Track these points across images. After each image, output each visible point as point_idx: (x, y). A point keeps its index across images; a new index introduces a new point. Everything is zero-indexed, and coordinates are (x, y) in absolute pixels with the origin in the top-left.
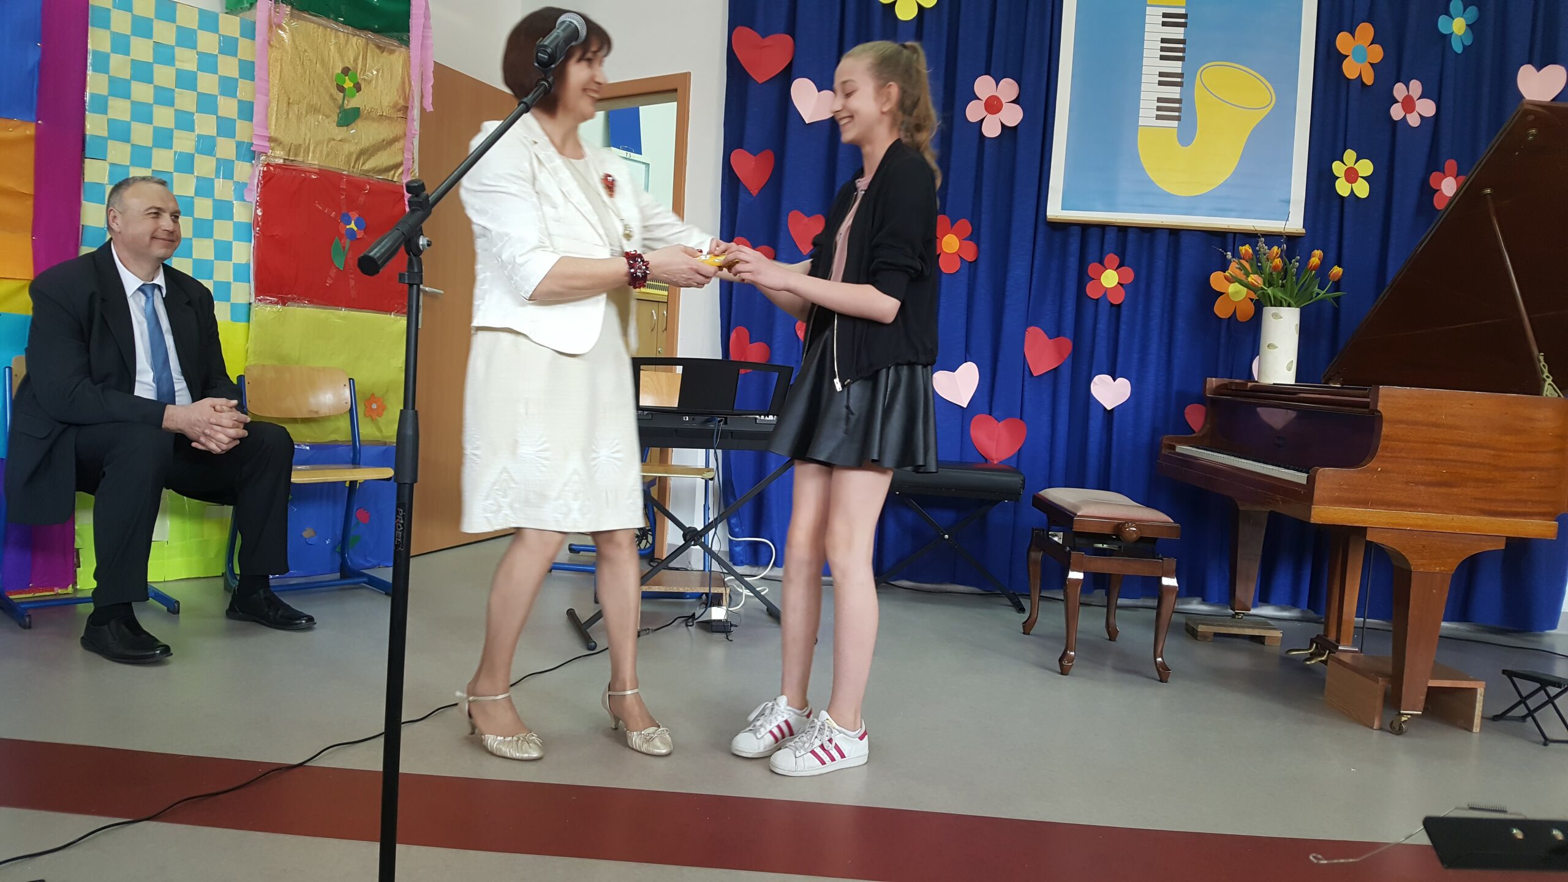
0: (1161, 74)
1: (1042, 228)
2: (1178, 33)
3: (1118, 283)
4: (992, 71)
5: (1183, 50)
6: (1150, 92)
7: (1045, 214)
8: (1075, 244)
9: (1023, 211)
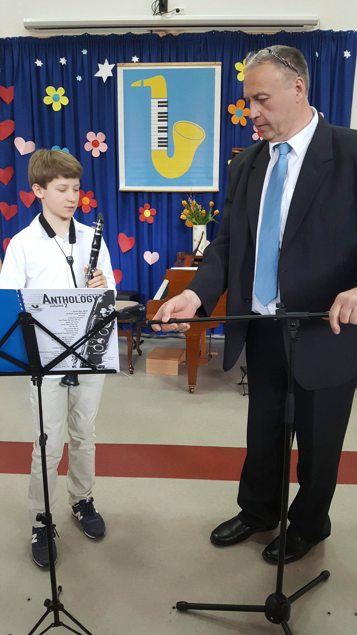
0: (159, 128)
1: (119, 194)
2: (164, 110)
3: (151, 215)
4: (93, 130)
5: (167, 117)
6: (155, 136)
7: (119, 188)
8: (132, 199)
9: (111, 186)
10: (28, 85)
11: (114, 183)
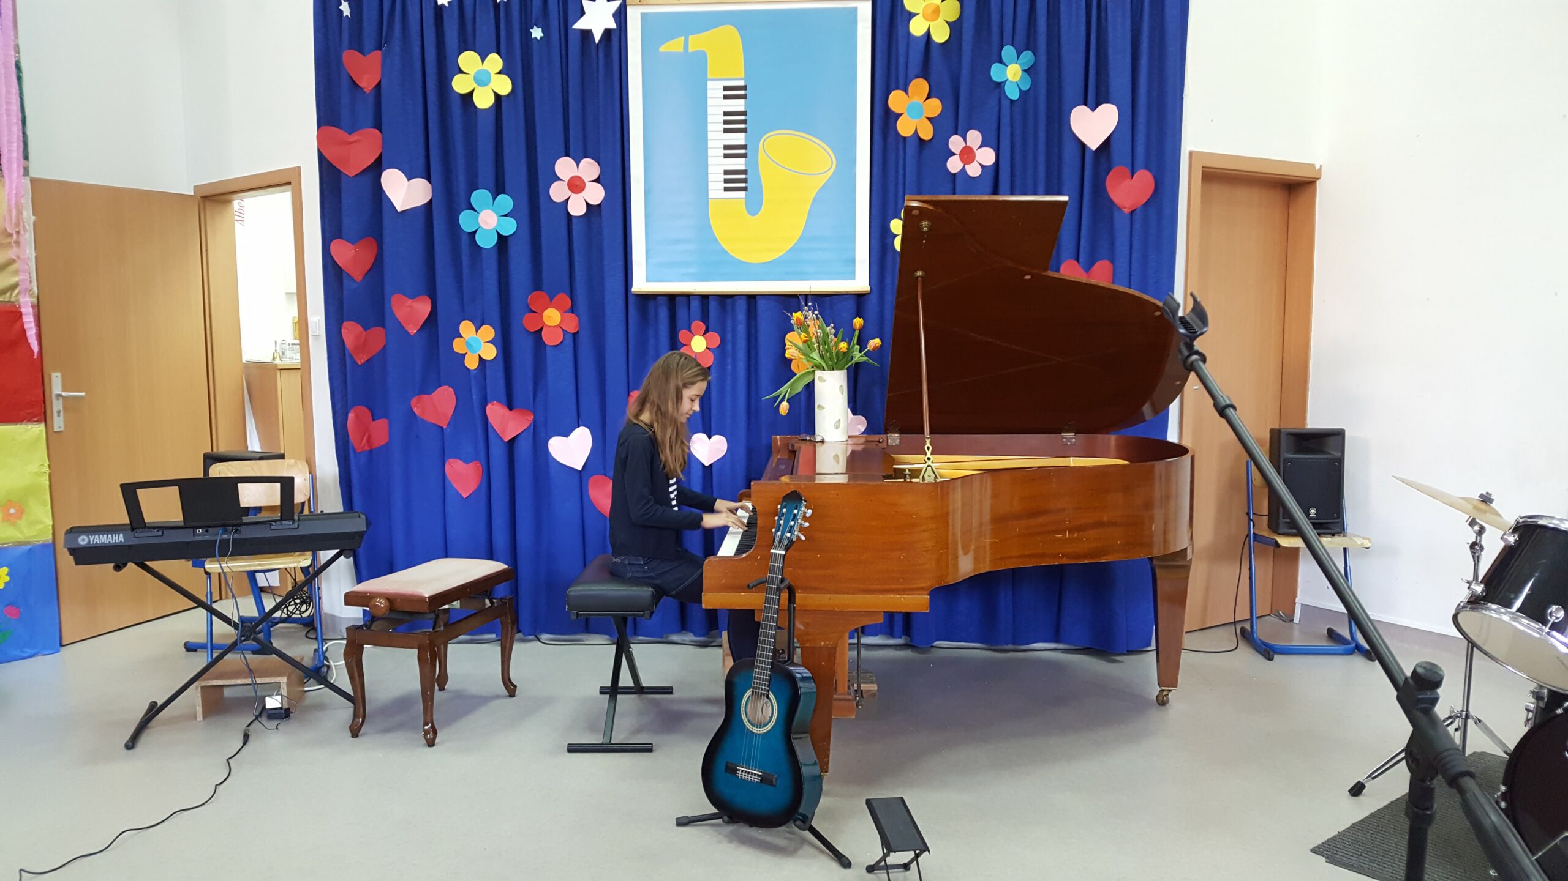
0: (726, 147)
1: (631, 300)
2: (738, 105)
3: (707, 348)
4: (571, 152)
5: (745, 122)
6: (717, 166)
7: (632, 286)
8: (663, 313)
9: (613, 284)
10: (417, 50)
11: (620, 276)
